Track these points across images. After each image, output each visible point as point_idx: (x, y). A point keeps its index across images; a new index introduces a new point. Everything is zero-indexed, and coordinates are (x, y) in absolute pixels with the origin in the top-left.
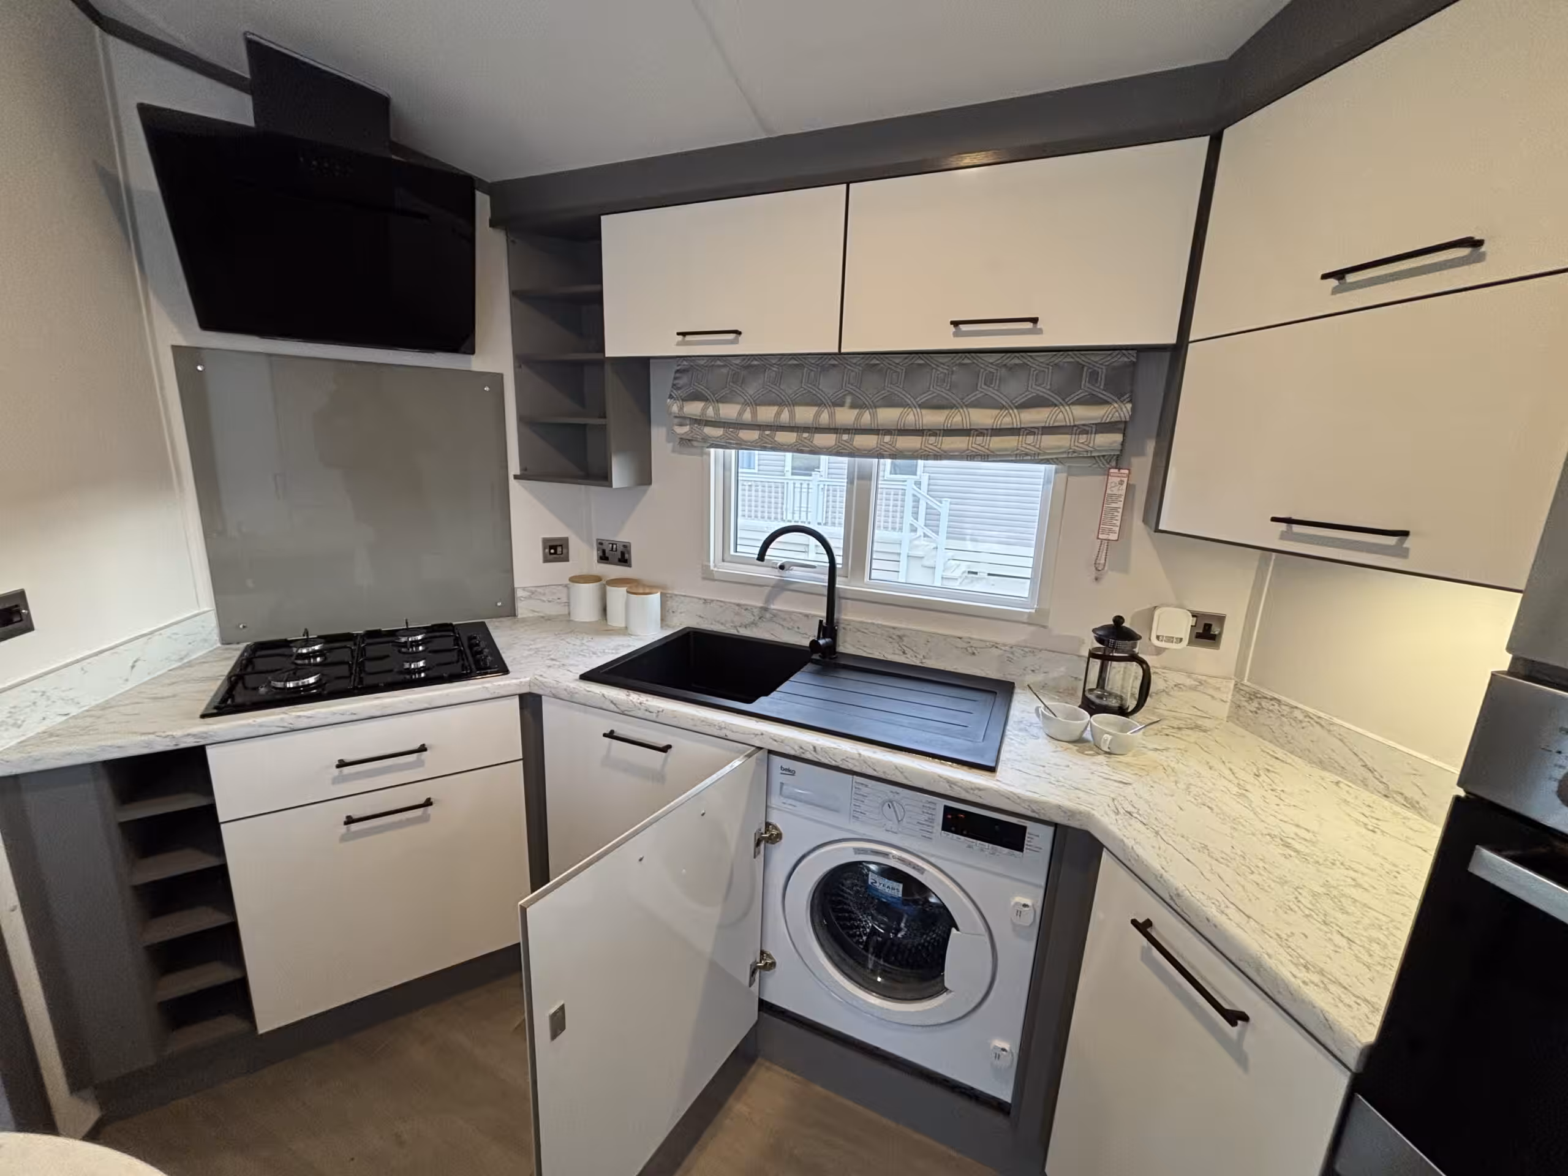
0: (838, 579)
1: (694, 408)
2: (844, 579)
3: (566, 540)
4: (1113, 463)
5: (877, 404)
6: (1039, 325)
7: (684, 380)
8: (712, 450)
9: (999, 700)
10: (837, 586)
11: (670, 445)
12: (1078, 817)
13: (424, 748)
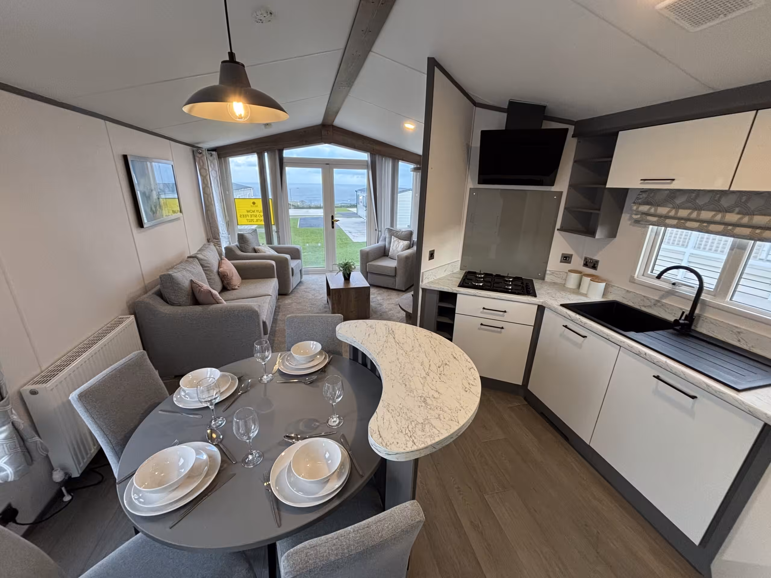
1: (644, 208)
3: (572, 255)
5: (754, 213)
8: (651, 227)
10: (701, 298)
11: (629, 222)
13: (505, 312)
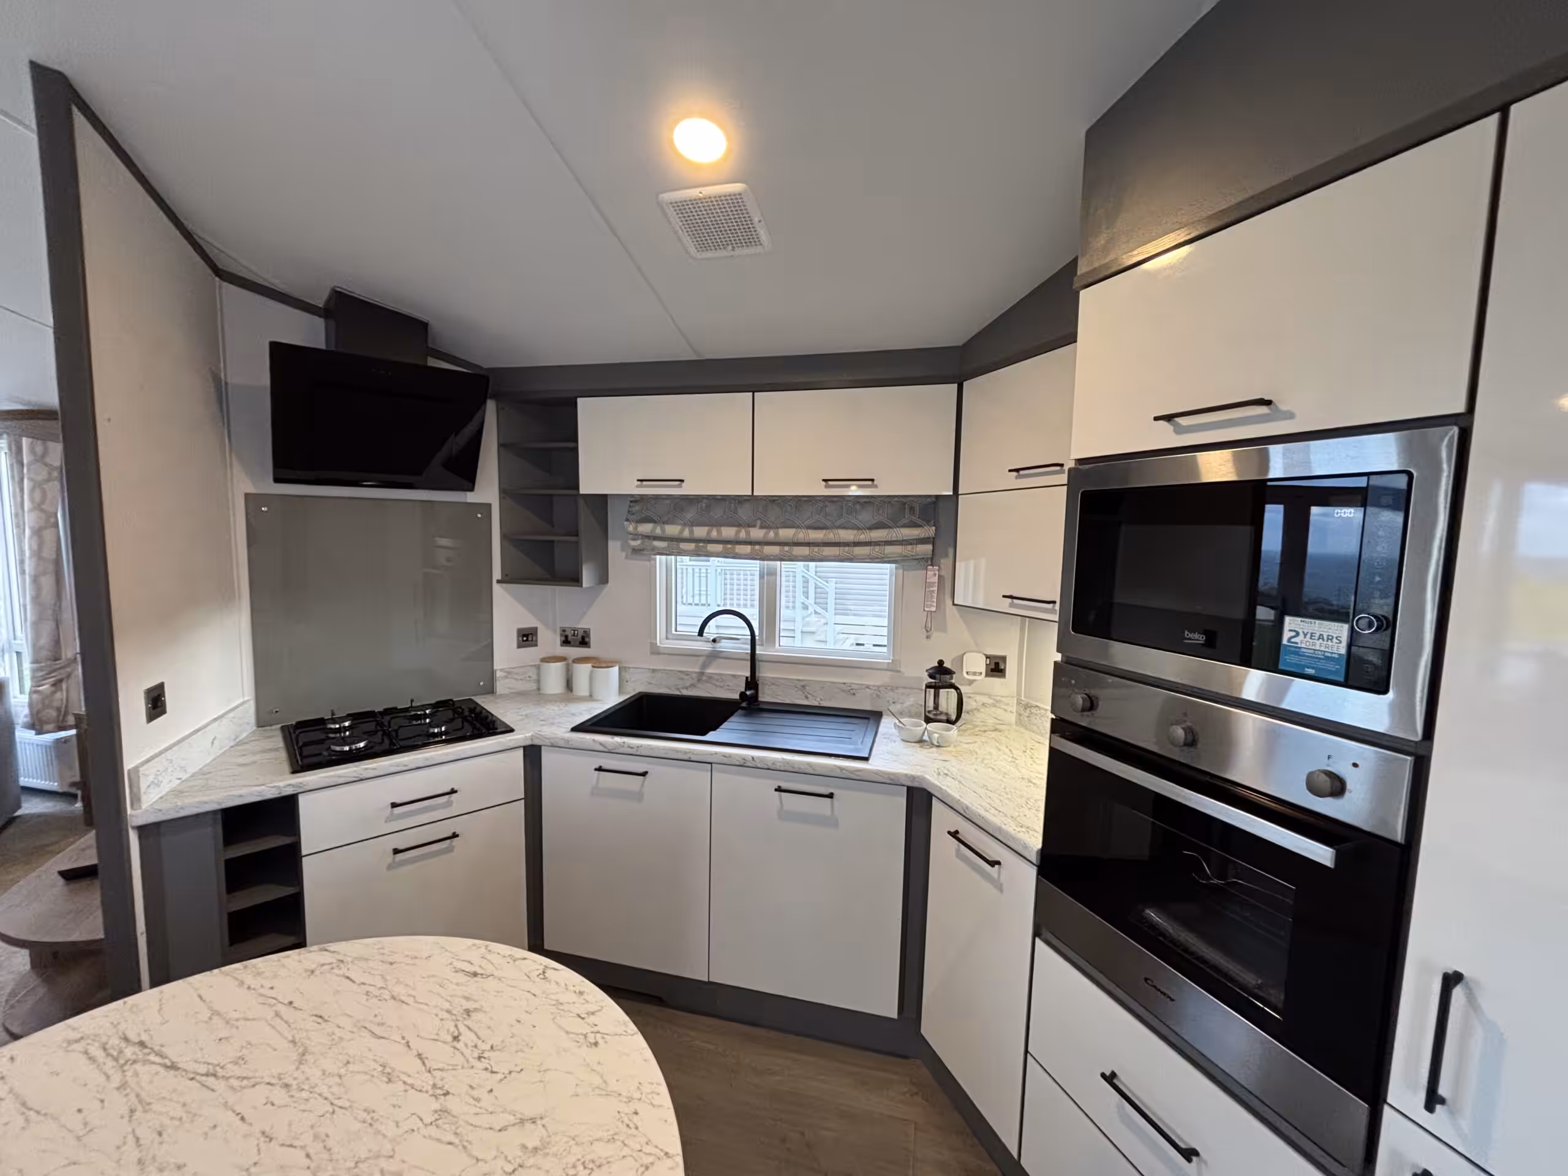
0: (758, 647)
1: (646, 528)
2: (761, 647)
3: (536, 629)
4: (929, 563)
5: (778, 526)
6: (875, 483)
7: (637, 508)
8: (658, 557)
9: (872, 721)
10: (757, 652)
11: (624, 554)
12: (917, 780)
13: (453, 791)
